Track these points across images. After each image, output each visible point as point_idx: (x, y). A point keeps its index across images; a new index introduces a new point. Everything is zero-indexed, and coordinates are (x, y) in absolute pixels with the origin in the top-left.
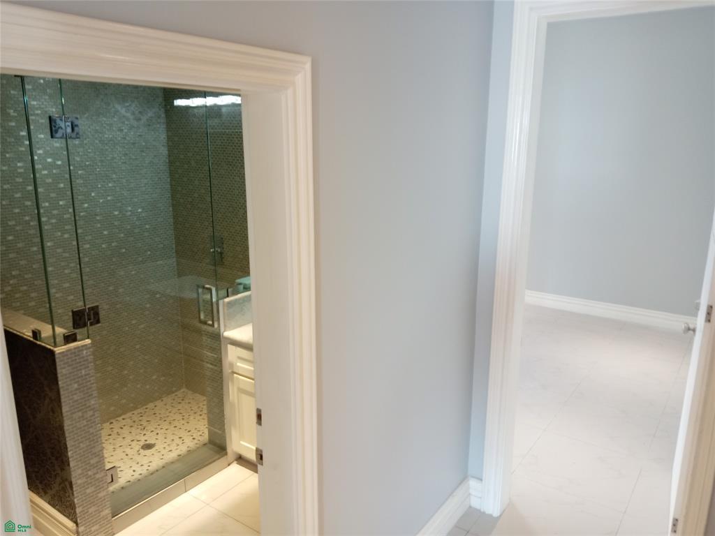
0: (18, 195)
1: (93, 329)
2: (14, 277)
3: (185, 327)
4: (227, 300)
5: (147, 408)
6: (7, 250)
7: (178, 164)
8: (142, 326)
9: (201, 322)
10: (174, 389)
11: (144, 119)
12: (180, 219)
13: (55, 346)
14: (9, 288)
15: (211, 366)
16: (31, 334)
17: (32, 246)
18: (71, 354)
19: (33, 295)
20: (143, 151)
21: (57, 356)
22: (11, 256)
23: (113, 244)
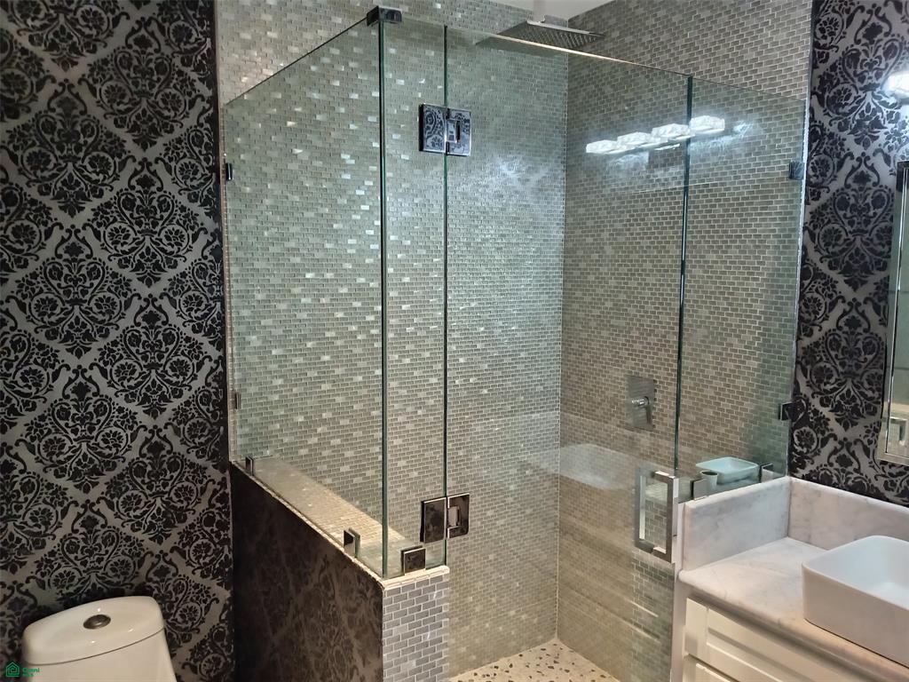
0: (344, 290)
1: (454, 544)
2: (324, 422)
3: (564, 530)
4: (691, 504)
5: (496, 667)
6: (320, 378)
7: (580, 253)
8: (502, 522)
9: (639, 544)
10: (540, 637)
11: (535, 178)
12: (575, 346)
13: (384, 574)
14: (315, 440)
15: (646, 635)
16: (341, 537)
17: (356, 374)
18: (412, 595)
19: (349, 454)
20: (528, 232)
21: (386, 598)
22: (325, 387)
23: (471, 380)
